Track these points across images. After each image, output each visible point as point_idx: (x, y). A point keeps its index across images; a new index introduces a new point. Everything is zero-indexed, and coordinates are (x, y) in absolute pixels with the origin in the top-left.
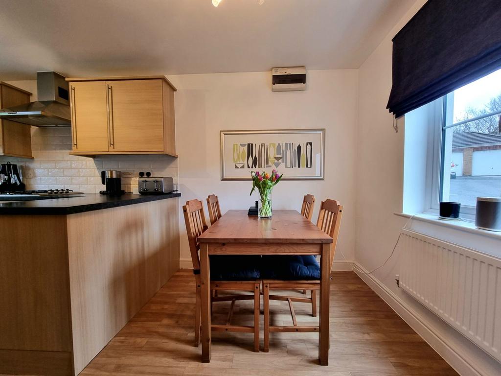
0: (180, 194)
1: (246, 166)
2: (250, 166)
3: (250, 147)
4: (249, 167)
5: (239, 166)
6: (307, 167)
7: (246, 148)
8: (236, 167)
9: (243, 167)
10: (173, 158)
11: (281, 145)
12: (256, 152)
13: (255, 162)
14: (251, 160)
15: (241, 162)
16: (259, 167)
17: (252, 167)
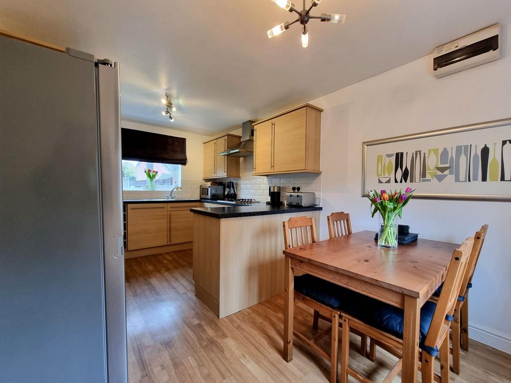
0: (322, 208)
1: (393, 180)
2: (399, 180)
3: (399, 157)
4: (396, 181)
5: (384, 180)
6: (503, 179)
7: (393, 159)
8: (380, 182)
9: (389, 182)
10: (317, 174)
11: (449, 150)
12: (407, 163)
13: (405, 176)
14: (399, 173)
15: (387, 175)
16: (412, 181)
17: (401, 182)
